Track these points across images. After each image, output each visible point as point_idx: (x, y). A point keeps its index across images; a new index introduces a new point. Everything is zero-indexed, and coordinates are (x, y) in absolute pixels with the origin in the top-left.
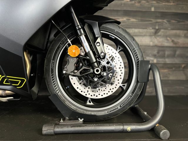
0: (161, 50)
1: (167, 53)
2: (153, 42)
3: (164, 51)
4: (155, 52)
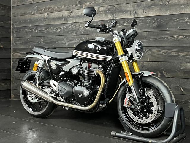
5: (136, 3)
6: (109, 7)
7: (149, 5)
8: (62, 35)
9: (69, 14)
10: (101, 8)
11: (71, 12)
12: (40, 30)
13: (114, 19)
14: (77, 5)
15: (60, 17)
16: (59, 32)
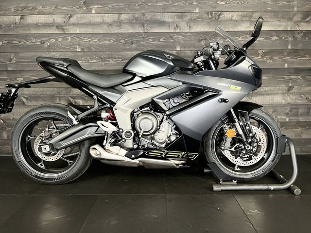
0: (294, 108)
1: (300, 111)
2: (286, 100)
3: (297, 108)
4: (288, 110)
5: (176, 14)
6: (136, 15)
7: (195, 17)
8: (53, 51)
9: (66, 20)
10: (123, 15)
11: (70, 17)
12: (6, 42)
13: (146, 31)
14: (80, 7)
15: (49, 24)
16: (49, 46)
